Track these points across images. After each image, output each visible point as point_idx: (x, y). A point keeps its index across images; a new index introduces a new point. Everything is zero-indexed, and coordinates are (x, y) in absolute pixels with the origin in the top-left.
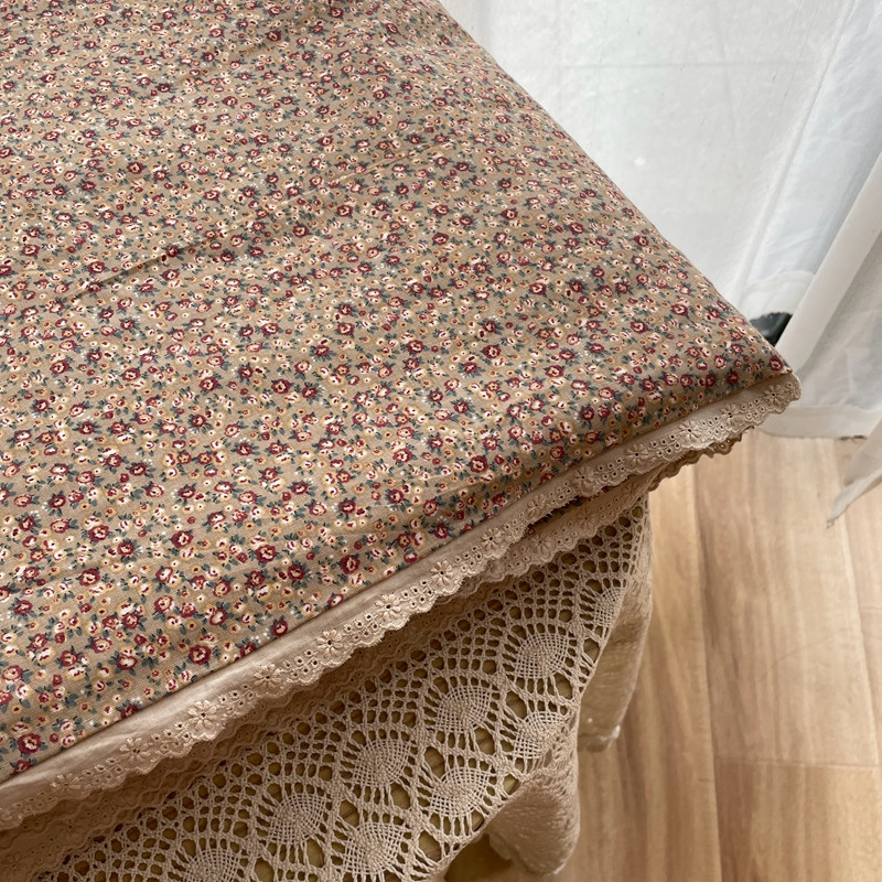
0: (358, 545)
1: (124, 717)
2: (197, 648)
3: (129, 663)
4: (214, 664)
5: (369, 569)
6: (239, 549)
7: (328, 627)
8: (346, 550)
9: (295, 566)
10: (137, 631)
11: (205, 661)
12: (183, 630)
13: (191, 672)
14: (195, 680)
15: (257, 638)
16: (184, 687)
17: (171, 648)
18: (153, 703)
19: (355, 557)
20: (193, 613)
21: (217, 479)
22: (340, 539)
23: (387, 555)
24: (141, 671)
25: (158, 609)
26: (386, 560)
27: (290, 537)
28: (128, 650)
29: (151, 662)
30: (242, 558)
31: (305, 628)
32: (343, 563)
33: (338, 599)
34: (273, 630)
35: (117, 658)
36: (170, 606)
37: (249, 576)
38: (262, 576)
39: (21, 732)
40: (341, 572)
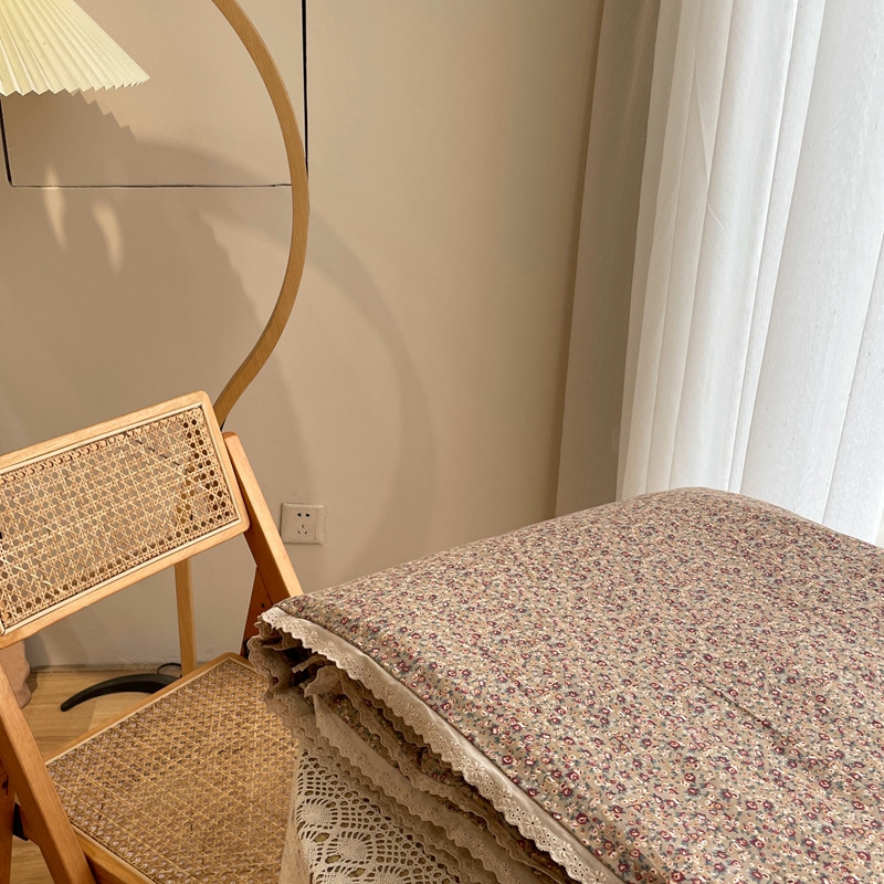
0: (595, 820)
1: (467, 738)
2: (510, 758)
3: (495, 731)
4: (504, 767)
5: (583, 830)
6: (572, 764)
7: (541, 819)
8: (590, 814)
9: (571, 792)
10: (512, 731)
11: (504, 763)
12: (518, 749)
13: (497, 758)
14: (492, 761)
15: (524, 784)
16: (487, 757)
17: (507, 747)
18: (477, 747)
19: (587, 820)
20: (528, 751)
21: (612, 753)
22: (595, 809)
23: (595, 838)
24: (492, 739)
25: (526, 737)
26: (592, 838)
27: (587, 785)
28: (501, 730)
29: (498, 741)
30: (567, 766)
31: (537, 806)
32: (581, 815)
33: (558, 817)
34: (531, 790)
35: (496, 727)
36: (529, 741)
37: (557, 771)
38: (560, 776)
39: (451, 702)
40: (576, 815)
